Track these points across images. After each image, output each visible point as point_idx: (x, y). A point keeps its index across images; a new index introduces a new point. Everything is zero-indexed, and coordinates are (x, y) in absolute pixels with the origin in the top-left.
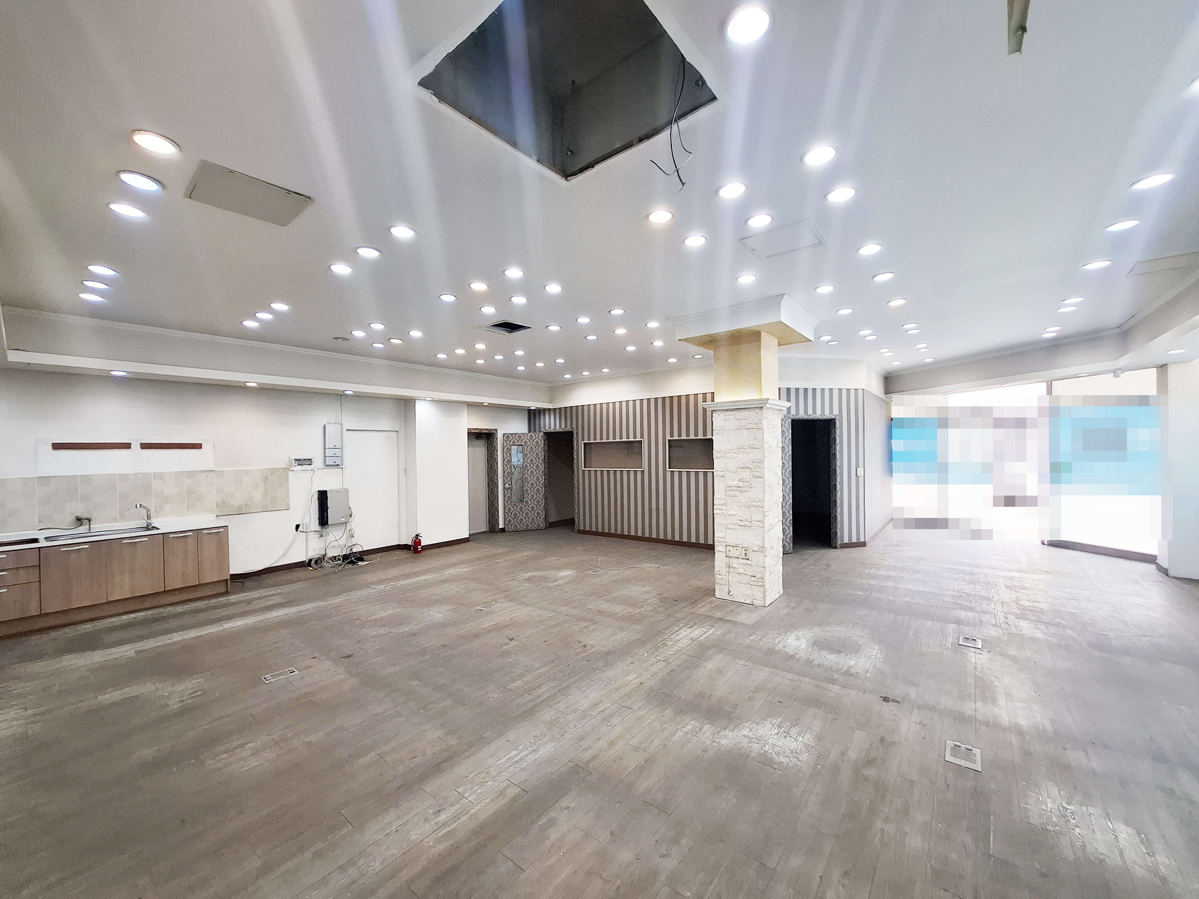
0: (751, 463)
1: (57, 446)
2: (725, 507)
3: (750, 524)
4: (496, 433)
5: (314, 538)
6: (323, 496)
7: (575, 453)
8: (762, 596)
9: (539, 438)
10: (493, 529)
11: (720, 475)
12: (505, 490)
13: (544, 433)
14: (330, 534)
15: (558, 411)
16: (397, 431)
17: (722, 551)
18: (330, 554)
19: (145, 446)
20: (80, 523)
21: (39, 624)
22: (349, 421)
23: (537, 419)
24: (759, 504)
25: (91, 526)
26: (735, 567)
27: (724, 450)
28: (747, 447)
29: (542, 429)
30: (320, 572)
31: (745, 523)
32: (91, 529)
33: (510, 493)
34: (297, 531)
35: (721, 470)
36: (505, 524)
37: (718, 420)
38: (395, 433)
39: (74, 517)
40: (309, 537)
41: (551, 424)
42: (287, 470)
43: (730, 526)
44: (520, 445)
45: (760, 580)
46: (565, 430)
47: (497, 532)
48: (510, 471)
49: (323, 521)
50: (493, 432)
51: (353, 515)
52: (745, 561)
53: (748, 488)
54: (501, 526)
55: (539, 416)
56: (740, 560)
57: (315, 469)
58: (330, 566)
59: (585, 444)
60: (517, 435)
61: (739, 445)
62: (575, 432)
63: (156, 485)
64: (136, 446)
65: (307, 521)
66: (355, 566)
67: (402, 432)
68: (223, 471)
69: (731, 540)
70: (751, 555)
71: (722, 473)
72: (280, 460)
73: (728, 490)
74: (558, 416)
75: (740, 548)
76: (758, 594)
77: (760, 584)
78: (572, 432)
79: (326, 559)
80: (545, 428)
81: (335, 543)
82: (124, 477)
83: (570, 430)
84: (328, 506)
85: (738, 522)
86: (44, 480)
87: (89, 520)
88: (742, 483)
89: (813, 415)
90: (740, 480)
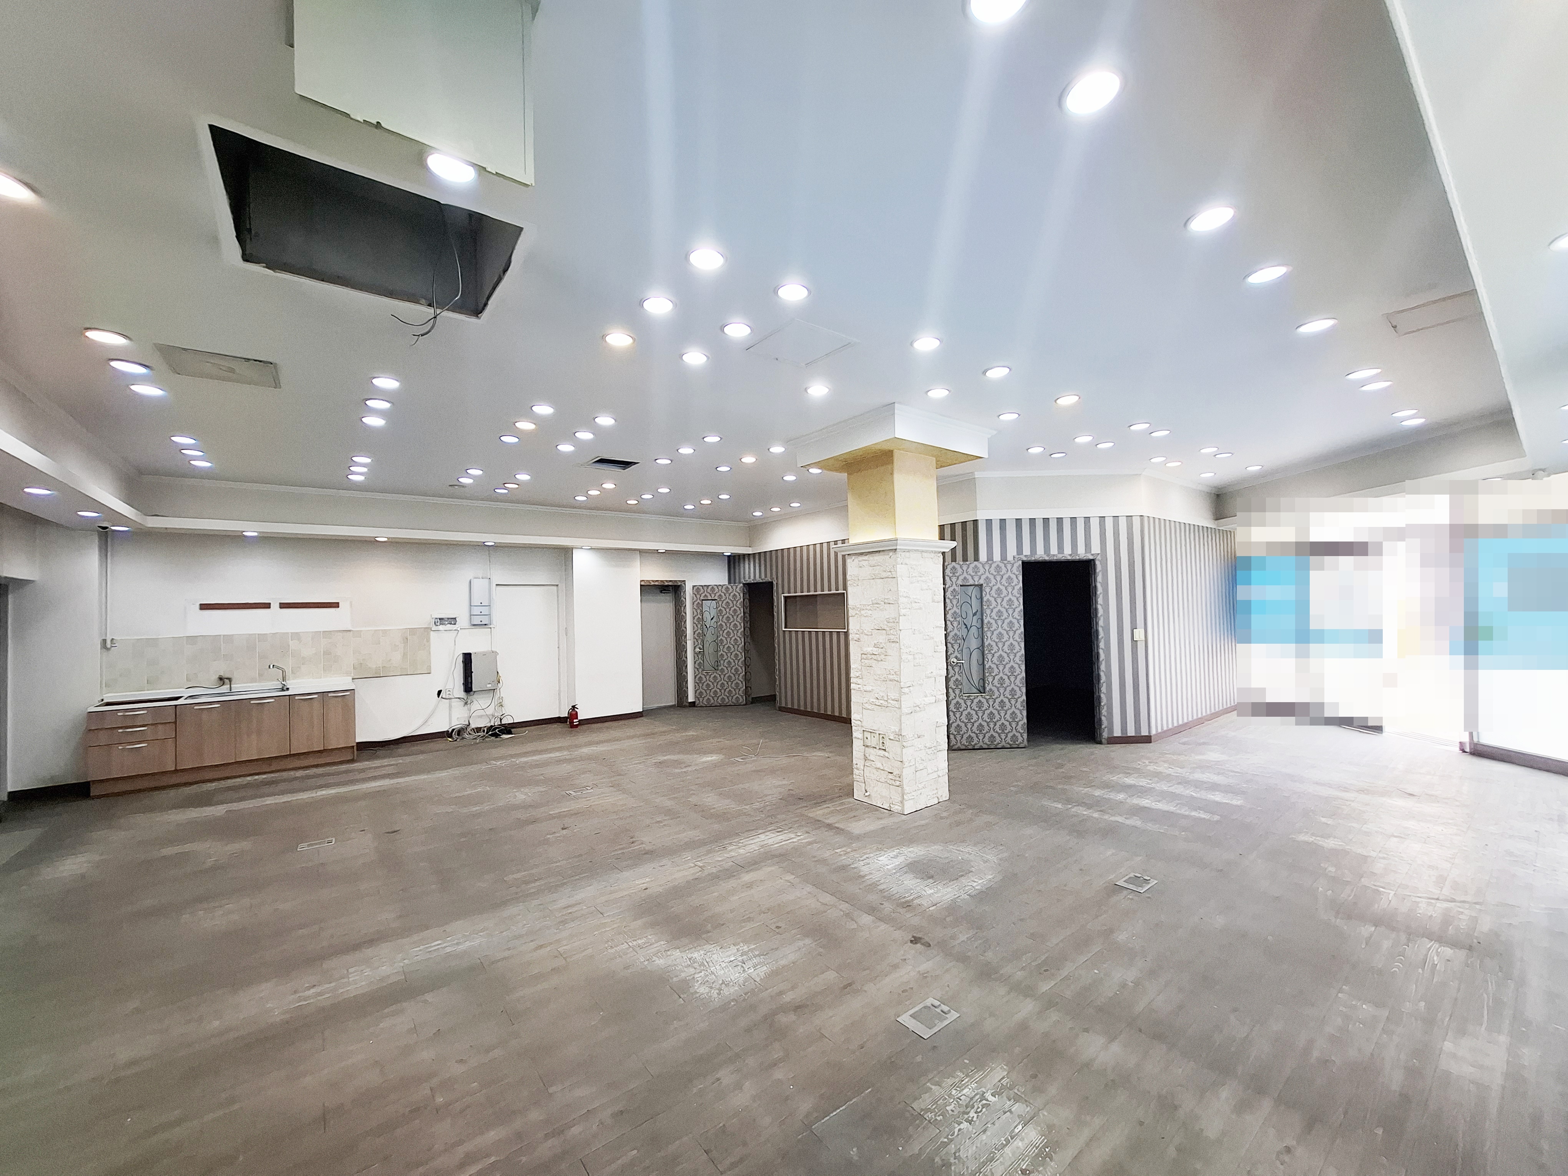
0: (886, 623)
1: (204, 607)
2: (861, 680)
3: (886, 703)
4: (684, 585)
5: (457, 705)
6: (467, 659)
7: (775, 609)
8: (900, 799)
9: (738, 590)
10: (682, 703)
11: (855, 639)
12: (696, 655)
13: (744, 584)
14: (475, 702)
15: (757, 557)
16: (557, 585)
17: (859, 739)
18: (473, 725)
19: (283, 606)
20: (222, 683)
21: (175, 780)
22: (499, 575)
23: (737, 567)
24: (895, 677)
25: (232, 686)
26: (872, 759)
27: (859, 606)
28: (881, 603)
29: (743, 580)
30: (459, 743)
31: (882, 702)
32: (232, 688)
33: (701, 659)
34: (438, 697)
35: (855, 632)
36: (696, 697)
37: (853, 567)
38: (555, 588)
39: (218, 676)
40: (453, 704)
41: (751, 573)
42: (428, 629)
43: (866, 705)
44: (713, 600)
45: (898, 779)
46: (764, 581)
47: (685, 707)
48: (701, 632)
49: (468, 688)
50: (679, 584)
51: (501, 681)
52: (882, 752)
53: (883, 657)
54: (691, 699)
55: (739, 562)
56: (877, 750)
57: (459, 629)
58: (471, 737)
59: (785, 597)
60: (710, 587)
61: (873, 599)
62: (775, 583)
63: (293, 644)
64: (275, 606)
65: (450, 686)
66: (497, 739)
67: (562, 586)
68: (361, 631)
69: (868, 725)
70: (888, 743)
71: (857, 635)
72: (423, 619)
73: (864, 659)
74: (757, 561)
75: (878, 735)
76: (897, 798)
77: (898, 783)
78: (772, 582)
79: (469, 730)
80: (744, 577)
81: (482, 713)
82: (262, 637)
83: (770, 580)
84: (473, 670)
85: (874, 700)
86: (192, 639)
87: (230, 679)
88: (877, 649)
89: (1059, 555)
90: (875, 646)
